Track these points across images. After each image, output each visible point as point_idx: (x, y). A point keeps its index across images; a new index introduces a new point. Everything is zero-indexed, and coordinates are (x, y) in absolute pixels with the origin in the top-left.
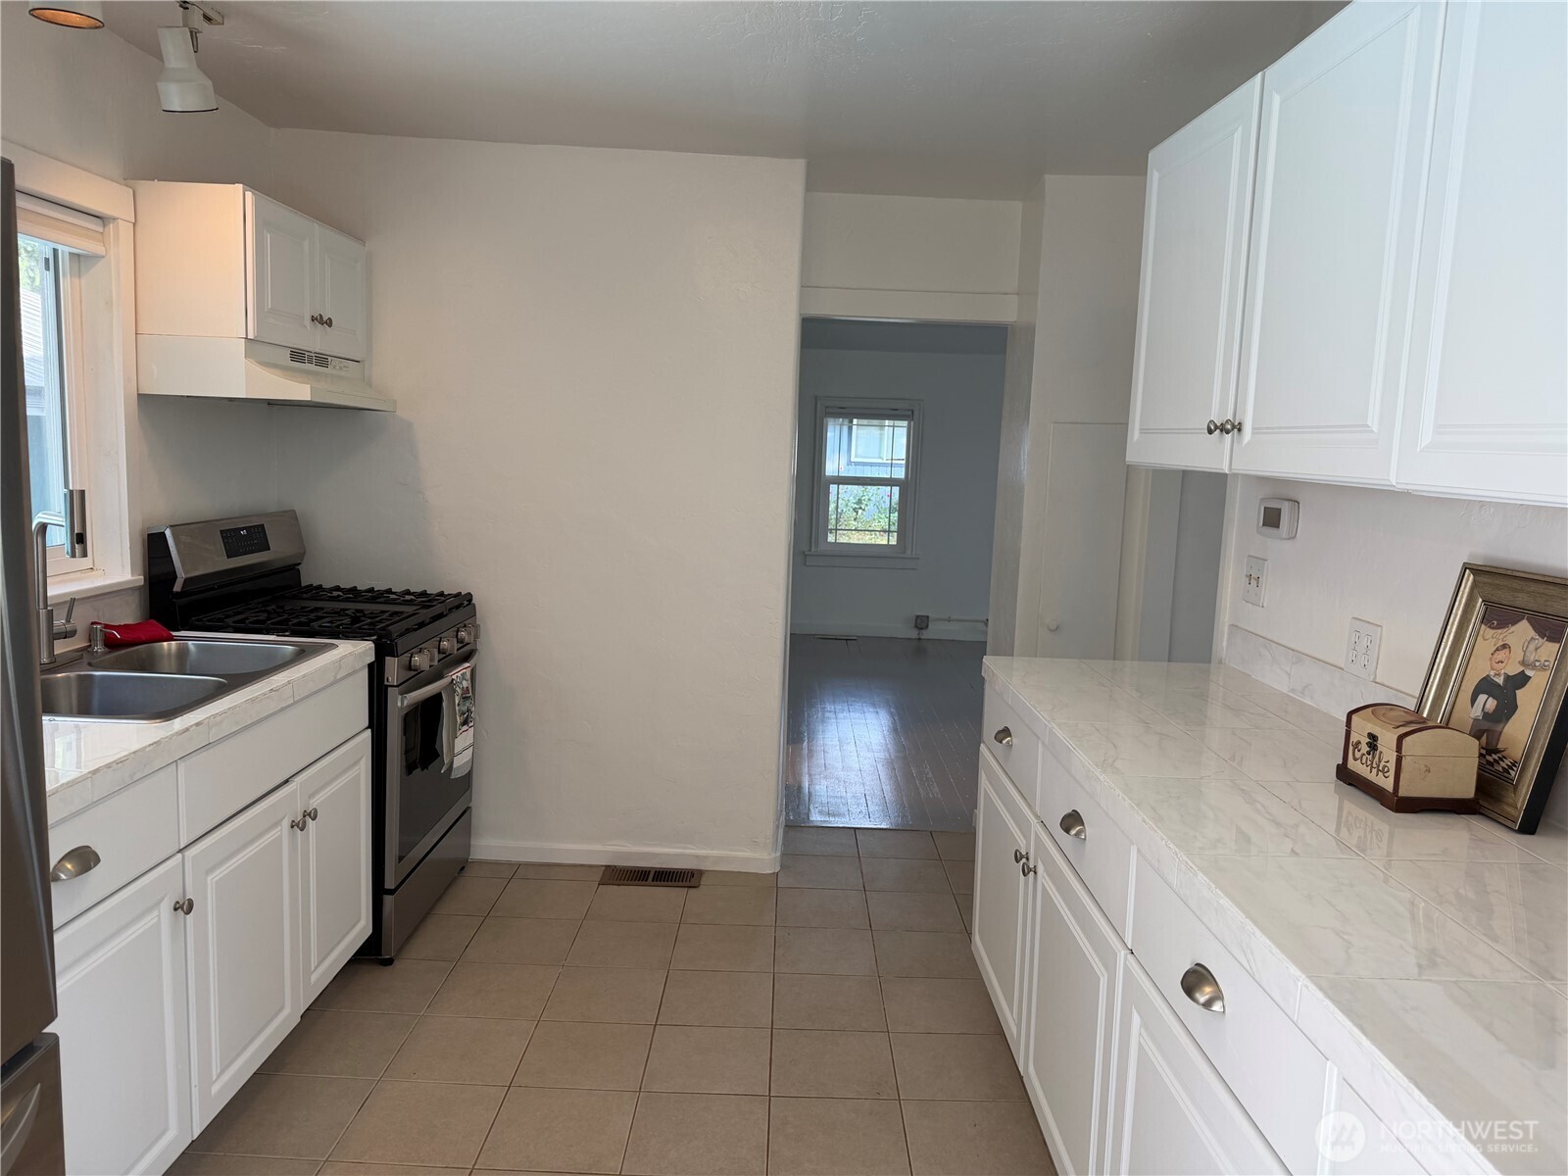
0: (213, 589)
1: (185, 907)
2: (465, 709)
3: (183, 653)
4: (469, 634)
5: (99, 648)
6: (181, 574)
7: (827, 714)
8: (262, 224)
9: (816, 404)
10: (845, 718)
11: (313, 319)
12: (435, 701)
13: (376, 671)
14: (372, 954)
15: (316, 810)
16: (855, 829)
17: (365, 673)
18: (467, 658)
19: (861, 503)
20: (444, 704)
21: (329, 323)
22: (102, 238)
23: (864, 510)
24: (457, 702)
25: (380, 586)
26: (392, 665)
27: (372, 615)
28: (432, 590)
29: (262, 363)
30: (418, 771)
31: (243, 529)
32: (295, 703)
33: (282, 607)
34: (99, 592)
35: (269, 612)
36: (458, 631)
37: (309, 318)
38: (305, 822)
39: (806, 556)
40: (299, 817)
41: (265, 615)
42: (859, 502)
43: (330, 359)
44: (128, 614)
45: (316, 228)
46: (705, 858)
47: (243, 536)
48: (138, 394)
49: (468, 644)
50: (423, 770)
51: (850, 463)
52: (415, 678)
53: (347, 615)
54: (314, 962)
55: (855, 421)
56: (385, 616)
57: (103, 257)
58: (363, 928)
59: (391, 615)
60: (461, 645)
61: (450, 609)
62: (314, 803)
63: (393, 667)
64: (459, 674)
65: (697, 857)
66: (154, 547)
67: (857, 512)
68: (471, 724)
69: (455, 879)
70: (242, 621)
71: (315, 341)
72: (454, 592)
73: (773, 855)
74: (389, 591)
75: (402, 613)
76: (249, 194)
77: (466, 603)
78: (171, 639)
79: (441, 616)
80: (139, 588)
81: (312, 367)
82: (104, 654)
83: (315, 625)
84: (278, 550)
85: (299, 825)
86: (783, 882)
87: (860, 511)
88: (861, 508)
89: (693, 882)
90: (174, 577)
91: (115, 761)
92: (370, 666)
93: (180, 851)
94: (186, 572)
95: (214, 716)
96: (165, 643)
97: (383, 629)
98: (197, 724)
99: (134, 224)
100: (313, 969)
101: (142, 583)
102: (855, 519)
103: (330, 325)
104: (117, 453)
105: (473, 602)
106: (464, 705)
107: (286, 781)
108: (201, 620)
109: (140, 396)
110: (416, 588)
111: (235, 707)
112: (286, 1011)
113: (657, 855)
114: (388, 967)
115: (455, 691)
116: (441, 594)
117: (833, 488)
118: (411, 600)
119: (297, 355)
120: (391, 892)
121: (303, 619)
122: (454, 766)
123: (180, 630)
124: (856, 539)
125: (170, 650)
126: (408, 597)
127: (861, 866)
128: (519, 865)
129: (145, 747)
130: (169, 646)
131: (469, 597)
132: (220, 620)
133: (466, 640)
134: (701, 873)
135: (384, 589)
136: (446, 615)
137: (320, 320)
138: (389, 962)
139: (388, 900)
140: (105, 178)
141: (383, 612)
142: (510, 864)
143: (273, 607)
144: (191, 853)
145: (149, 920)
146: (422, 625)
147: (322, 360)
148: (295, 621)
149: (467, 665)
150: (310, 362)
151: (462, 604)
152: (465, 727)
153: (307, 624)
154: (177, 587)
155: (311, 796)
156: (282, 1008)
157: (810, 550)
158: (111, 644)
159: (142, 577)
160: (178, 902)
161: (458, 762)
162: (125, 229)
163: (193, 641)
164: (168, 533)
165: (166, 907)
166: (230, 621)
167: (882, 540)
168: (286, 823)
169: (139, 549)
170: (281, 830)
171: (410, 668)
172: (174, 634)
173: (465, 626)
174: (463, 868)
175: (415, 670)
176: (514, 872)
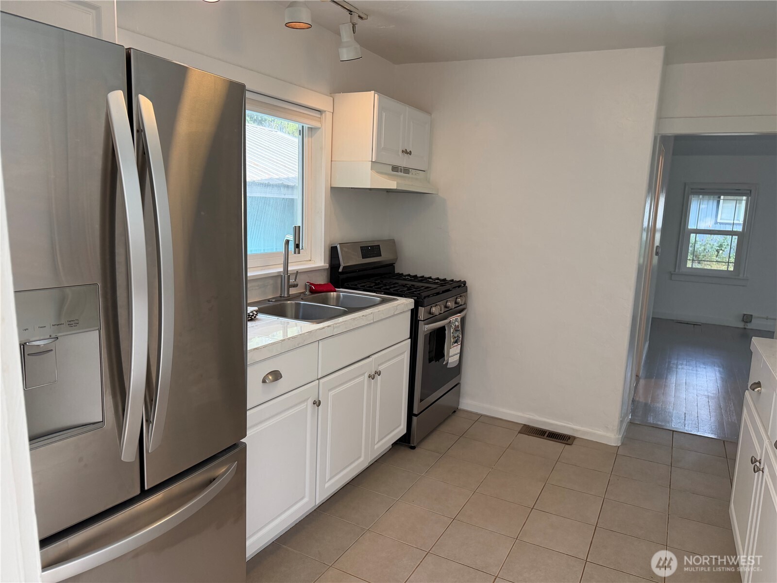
0: (356, 272)
1: (317, 403)
2: (456, 335)
3: (338, 297)
4: (462, 300)
5: (308, 293)
6: (342, 265)
7: (671, 365)
8: (381, 109)
9: (685, 188)
10: (682, 369)
11: (403, 151)
12: (442, 330)
13: (414, 313)
14: (405, 442)
15: (380, 372)
16: (673, 431)
17: (410, 313)
18: (460, 312)
19: (722, 247)
20: (446, 332)
21: (410, 153)
22: (320, 121)
23: (723, 251)
24: (452, 331)
25: (427, 276)
26: (422, 311)
27: (418, 287)
28: (448, 279)
29: (378, 172)
30: (433, 362)
31: (370, 246)
32: (374, 322)
33: (382, 282)
34: (311, 270)
35: (376, 283)
36: (457, 298)
37: (401, 151)
38: (374, 376)
39: (672, 274)
40: (373, 373)
41: (374, 284)
42: (721, 246)
43: (410, 170)
44: (322, 280)
45: (408, 109)
46: (577, 431)
47: (370, 250)
48: (331, 187)
49: (461, 305)
50: (436, 361)
51: (716, 223)
52: (432, 318)
53: (407, 287)
54: (376, 440)
55: (722, 197)
56: (422, 288)
57: (320, 128)
58: (402, 430)
59: (425, 288)
60: (457, 305)
61: (453, 288)
62: (380, 368)
63: (422, 312)
64: (454, 319)
65: (573, 429)
66: (333, 252)
67: (718, 252)
68: (459, 343)
69: (449, 417)
70: (364, 286)
71: (403, 162)
72: (458, 280)
73: (617, 436)
74: (430, 278)
75: (430, 287)
76: (376, 95)
77: (462, 285)
78: (335, 291)
79: (448, 290)
80: (327, 269)
81: (402, 174)
82: (309, 295)
83: (392, 290)
84: (385, 256)
85: (372, 377)
86: (620, 452)
87: (721, 252)
88: (721, 250)
89: (569, 442)
90: (339, 265)
91: (291, 337)
92: (412, 310)
93: (318, 379)
94: (344, 264)
95: (336, 324)
96: (332, 293)
97: (419, 294)
98: (328, 326)
99: (333, 113)
100: (376, 443)
101: (328, 267)
102: (717, 256)
103: (410, 154)
104: (321, 212)
105: (466, 285)
106: (456, 334)
107: (369, 357)
108: (348, 284)
109: (332, 188)
110: (442, 277)
111: (346, 321)
112: (361, 459)
113: (552, 424)
114: (412, 450)
115: (451, 326)
116: (452, 281)
117: (693, 236)
118: (438, 282)
119: (395, 169)
120: (416, 415)
121: (388, 287)
122: (449, 362)
123: (340, 288)
124: (715, 267)
125: (333, 295)
126: (437, 281)
127: (672, 452)
128: (482, 415)
129: (305, 333)
130: (333, 294)
131: (464, 283)
132: (356, 285)
133: (460, 303)
134: (574, 438)
135: (428, 276)
136: (451, 290)
137: (405, 152)
138: (413, 448)
139: (415, 419)
140: (322, 94)
141: (422, 287)
142: (477, 414)
143: (379, 281)
144: (321, 381)
145: (303, 406)
146: (438, 294)
147: (406, 171)
148: (384, 287)
149: (459, 315)
150: (401, 172)
151: (460, 287)
152: (456, 344)
153: (388, 289)
154: (340, 270)
155: (379, 365)
156: (359, 457)
157: (675, 271)
158: (312, 292)
159: (328, 265)
160: (315, 401)
161: (451, 360)
162: (328, 116)
163: (343, 292)
164: (338, 246)
165: (310, 402)
166: (359, 286)
167: (724, 267)
168: (366, 375)
169: (328, 253)
170: (364, 378)
171: (430, 313)
172: (337, 289)
173: (461, 296)
174: (455, 412)
175: (433, 314)
176: (479, 419)
